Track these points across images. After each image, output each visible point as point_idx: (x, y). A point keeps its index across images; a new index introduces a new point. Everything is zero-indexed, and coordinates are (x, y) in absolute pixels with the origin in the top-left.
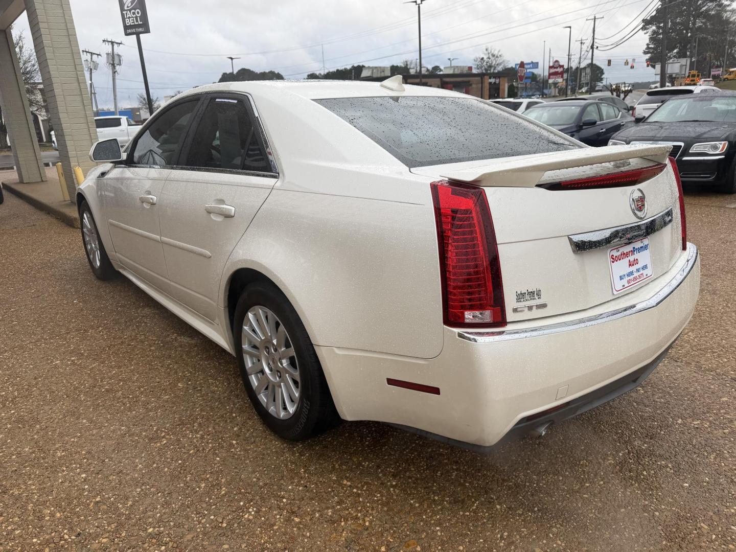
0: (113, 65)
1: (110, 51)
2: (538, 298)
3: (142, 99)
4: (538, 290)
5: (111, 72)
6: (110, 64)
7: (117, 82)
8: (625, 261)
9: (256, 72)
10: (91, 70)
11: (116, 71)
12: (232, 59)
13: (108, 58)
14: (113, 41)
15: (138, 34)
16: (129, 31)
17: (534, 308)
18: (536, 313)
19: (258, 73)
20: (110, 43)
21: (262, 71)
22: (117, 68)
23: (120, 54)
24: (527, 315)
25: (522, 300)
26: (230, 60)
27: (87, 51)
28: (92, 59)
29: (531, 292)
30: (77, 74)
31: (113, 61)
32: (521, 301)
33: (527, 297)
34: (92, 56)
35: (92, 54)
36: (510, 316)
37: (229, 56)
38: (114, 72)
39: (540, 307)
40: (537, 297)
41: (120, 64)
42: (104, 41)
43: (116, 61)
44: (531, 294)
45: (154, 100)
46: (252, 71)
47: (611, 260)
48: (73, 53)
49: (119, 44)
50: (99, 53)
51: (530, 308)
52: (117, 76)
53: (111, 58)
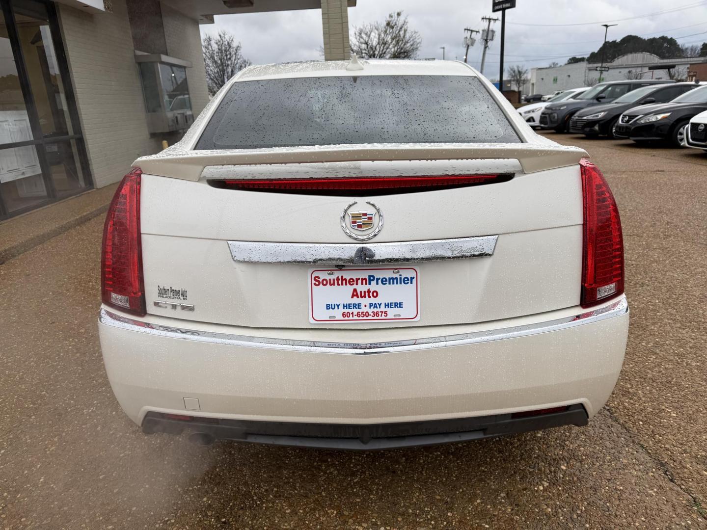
0: (486, 41)
1: (486, 28)
2: (184, 299)
3: (512, 72)
4: (183, 290)
5: (483, 47)
6: (484, 39)
7: (487, 56)
8: (349, 289)
9: (643, 38)
10: (468, 46)
11: (488, 46)
12: (607, 26)
13: (483, 34)
14: (491, 18)
15: (503, 10)
16: (497, 8)
17: (179, 308)
18: (180, 313)
19: (646, 39)
20: (488, 20)
21: (652, 37)
22: (490, 43)
23: (494, 30)
24: (169, 312)
25: (165, 296)
26: (605, 27)
27: (468, 28)
28: (471, 36)
29: (176, 291)
30: (344, 55)
31: (487, 37)
32: (163, 297)
33: (171, 294)
34: (471, 33)
35: (472, 31)
36: (150, 308)
37: (605, 24)
38: (486, 47)
39: (184, 308)
40: (182, 298)
41: (492, 39)
42: (483, 18)
43: (489, 37)
44: (176, 293)
45: (523, 72)
46: (640, 38)
47: (314, 282)
48: (343, 38)
49: (496, 20)
50: (477, 30)
51: (174, 307)
52: (487, 51)
53: (486, 34)
